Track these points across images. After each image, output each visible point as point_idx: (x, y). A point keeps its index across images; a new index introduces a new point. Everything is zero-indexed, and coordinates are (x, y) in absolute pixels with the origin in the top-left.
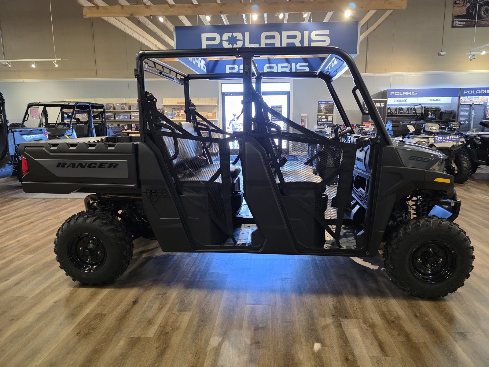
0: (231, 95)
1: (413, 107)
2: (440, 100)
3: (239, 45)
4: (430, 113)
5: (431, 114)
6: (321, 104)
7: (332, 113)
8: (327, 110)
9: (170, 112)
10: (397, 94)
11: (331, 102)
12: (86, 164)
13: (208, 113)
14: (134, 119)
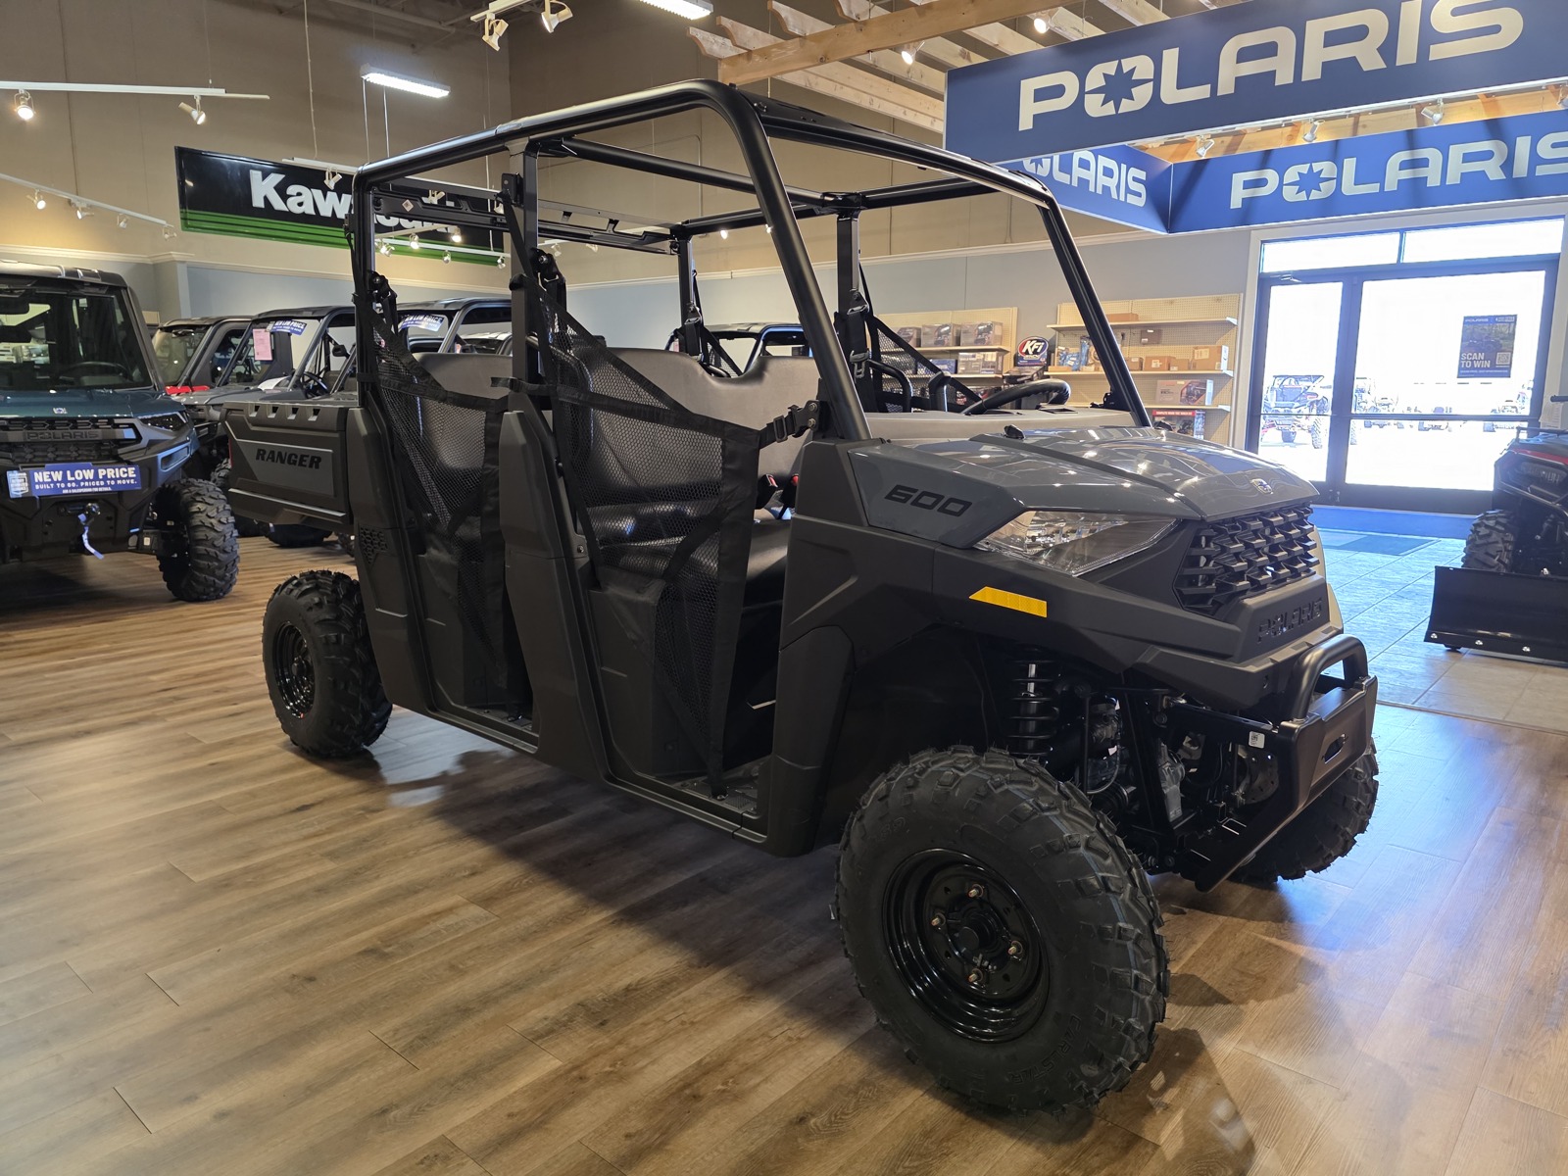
3: (1140, 99)
9: (1074, 350)
12: (286, 455)
13: (1196, 348)
14: (964, 372)
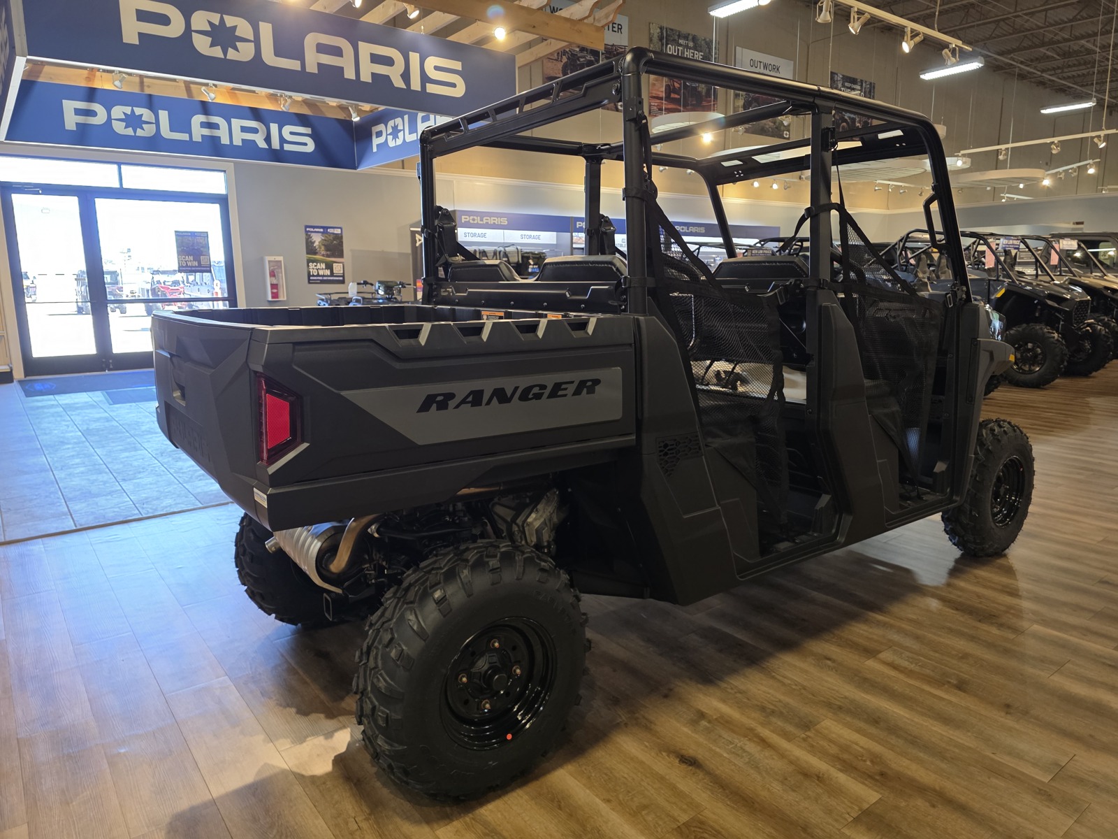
0: (37, 193)
1: (502, 249)
2: (538, 238)
3: (244, 53)
4: (532, 263)
5: (533, 265)
6: (312, 234)
7: (341, 255)
8: (327, 248)
10: (474, 220)
11: (336, 229)
12: (516, 388)
